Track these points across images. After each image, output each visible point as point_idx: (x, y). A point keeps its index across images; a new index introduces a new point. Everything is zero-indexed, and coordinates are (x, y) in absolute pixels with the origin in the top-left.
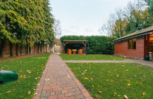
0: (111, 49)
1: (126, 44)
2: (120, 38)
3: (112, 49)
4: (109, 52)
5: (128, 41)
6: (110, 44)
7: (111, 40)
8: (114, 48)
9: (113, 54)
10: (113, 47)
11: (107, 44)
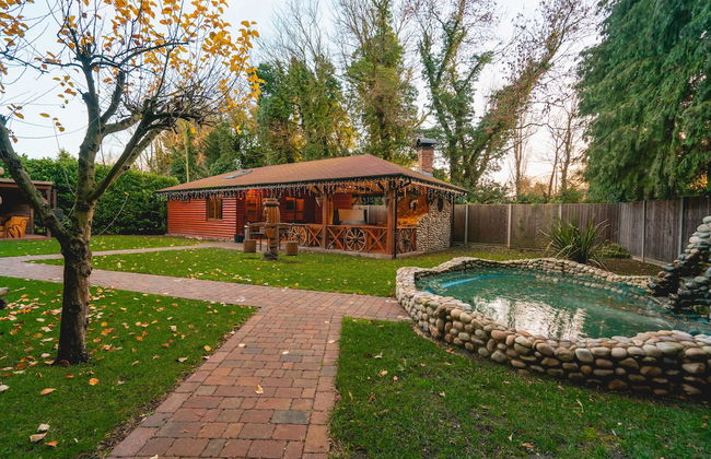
0: (155, 217)
1: (201, 205)
2: (188, 185)
3: (161, 215)
4: (148, 225)
5: (208, 198)
6: (151, 200)
7: (157, 186)
8: (166, 213)
9: (162, 233)
10: (162, 209)
11: (141, 200)
